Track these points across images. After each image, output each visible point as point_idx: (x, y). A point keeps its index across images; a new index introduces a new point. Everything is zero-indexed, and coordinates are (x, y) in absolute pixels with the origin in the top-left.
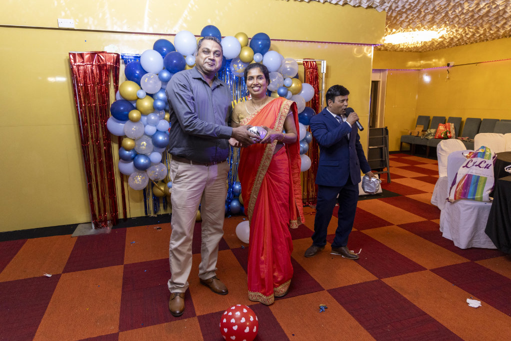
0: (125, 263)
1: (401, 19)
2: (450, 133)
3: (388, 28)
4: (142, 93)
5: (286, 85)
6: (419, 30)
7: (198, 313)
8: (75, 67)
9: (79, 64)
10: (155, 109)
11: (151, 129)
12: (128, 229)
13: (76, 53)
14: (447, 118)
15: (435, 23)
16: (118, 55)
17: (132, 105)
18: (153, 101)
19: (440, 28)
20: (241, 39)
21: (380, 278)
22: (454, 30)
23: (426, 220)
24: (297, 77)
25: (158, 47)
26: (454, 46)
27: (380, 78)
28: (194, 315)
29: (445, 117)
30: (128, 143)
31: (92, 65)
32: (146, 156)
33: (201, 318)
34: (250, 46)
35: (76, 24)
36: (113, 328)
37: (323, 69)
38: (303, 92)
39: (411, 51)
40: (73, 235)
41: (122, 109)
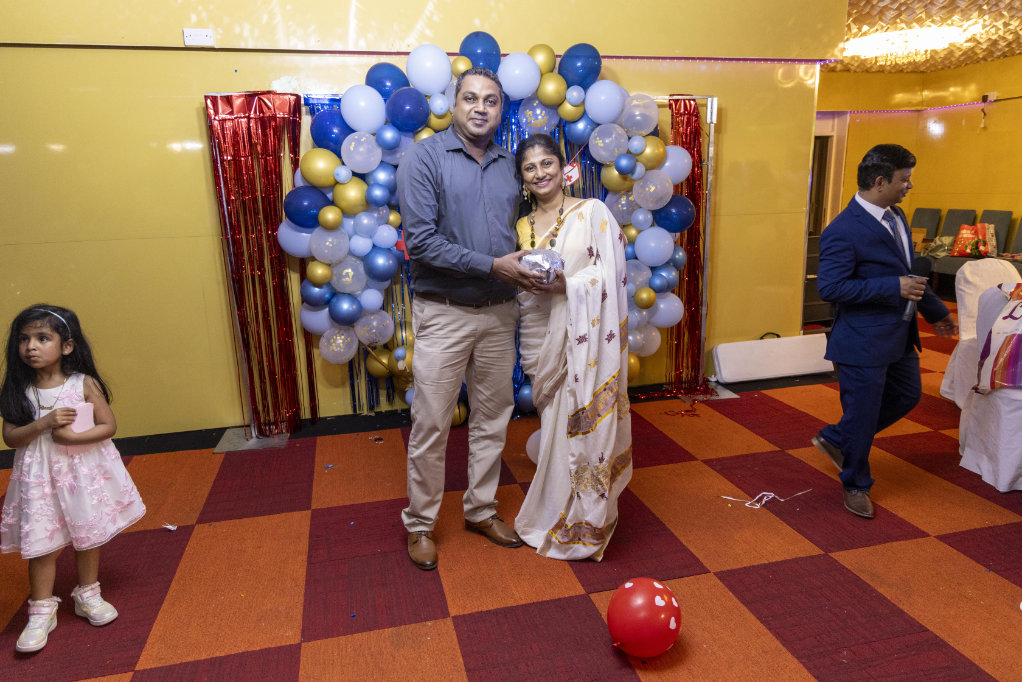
0: (313, 507)
1: (882, 5)
2: (985, 244)
3: (852, 25)
4: (344, 173)
5: (632, 150)
6: (921, 26)
7: (453, 611)
8: (216, 123)
9: (224, 116)
10: (370, 204)
11: (362, 244)
12: (320, 440)
13: (219, 95)
14: (980, 213)
15: (958, 10)
16: (298, 98)
17: (324, 195)
18: (365, 187)
19: (968, 19)
20: (541, 58)
21: (827, 550)
22: (999, 24)
23: (928, 429)
24: (656, 133)
25: (375, 78)
26: (998, 57)
27: (833, 131)
28: (445, 614)
29: (974, 211)
30: (319, 271)
31: (249, 118)
32: (352, 297)
33: (459, 621)
34: (560, 72)
35: (219, 37)
36: (290, 635)
37: (711, 116)
38: (667, 164)
39: (901, 71)
40: (217, 450)
41: (306, 204)
